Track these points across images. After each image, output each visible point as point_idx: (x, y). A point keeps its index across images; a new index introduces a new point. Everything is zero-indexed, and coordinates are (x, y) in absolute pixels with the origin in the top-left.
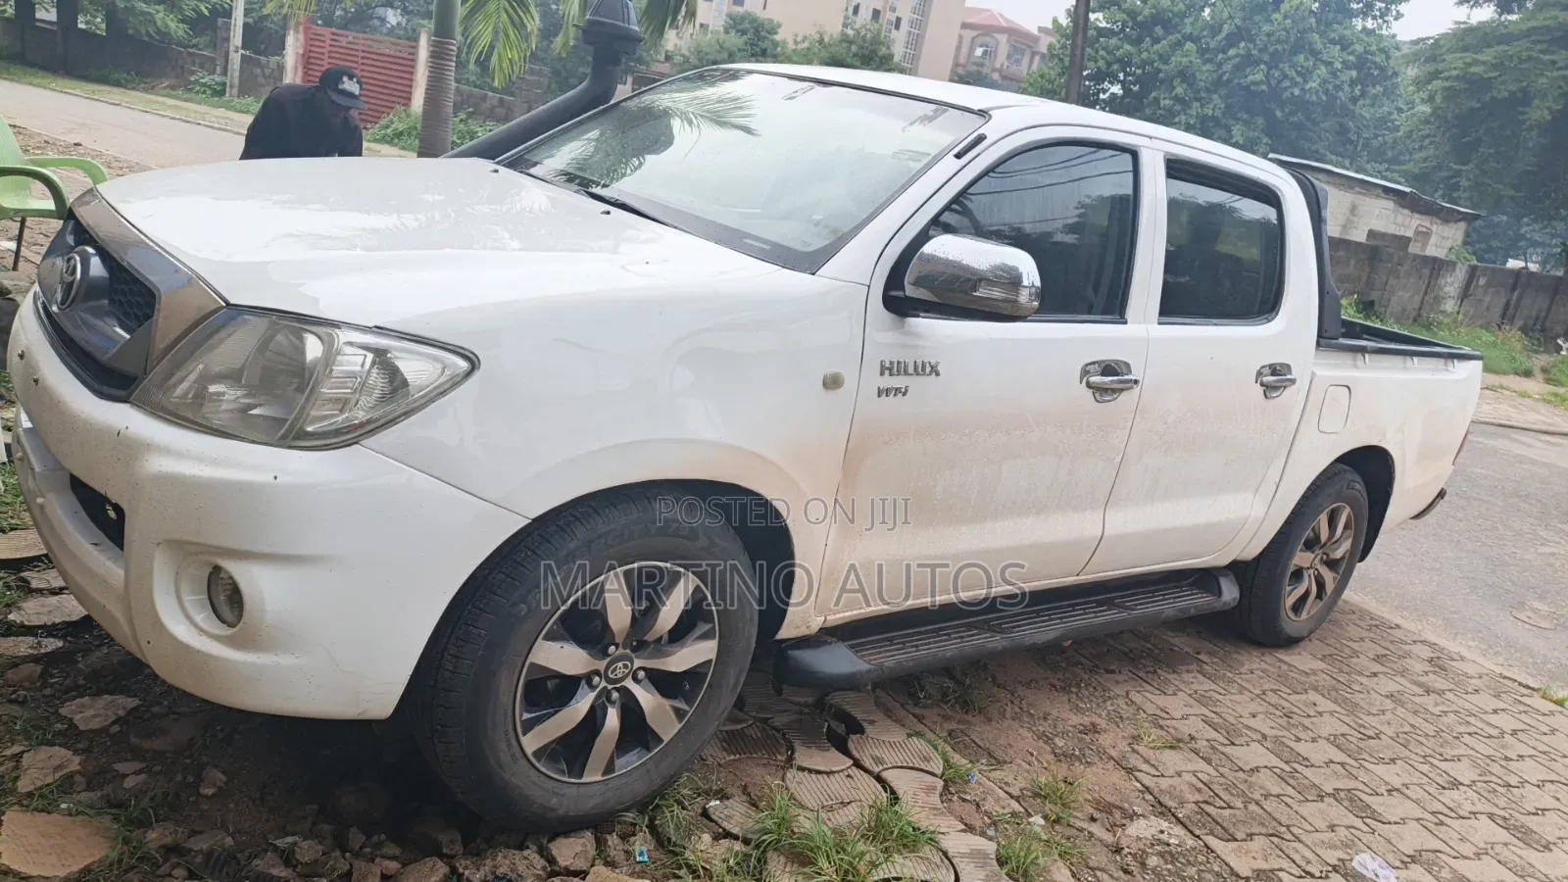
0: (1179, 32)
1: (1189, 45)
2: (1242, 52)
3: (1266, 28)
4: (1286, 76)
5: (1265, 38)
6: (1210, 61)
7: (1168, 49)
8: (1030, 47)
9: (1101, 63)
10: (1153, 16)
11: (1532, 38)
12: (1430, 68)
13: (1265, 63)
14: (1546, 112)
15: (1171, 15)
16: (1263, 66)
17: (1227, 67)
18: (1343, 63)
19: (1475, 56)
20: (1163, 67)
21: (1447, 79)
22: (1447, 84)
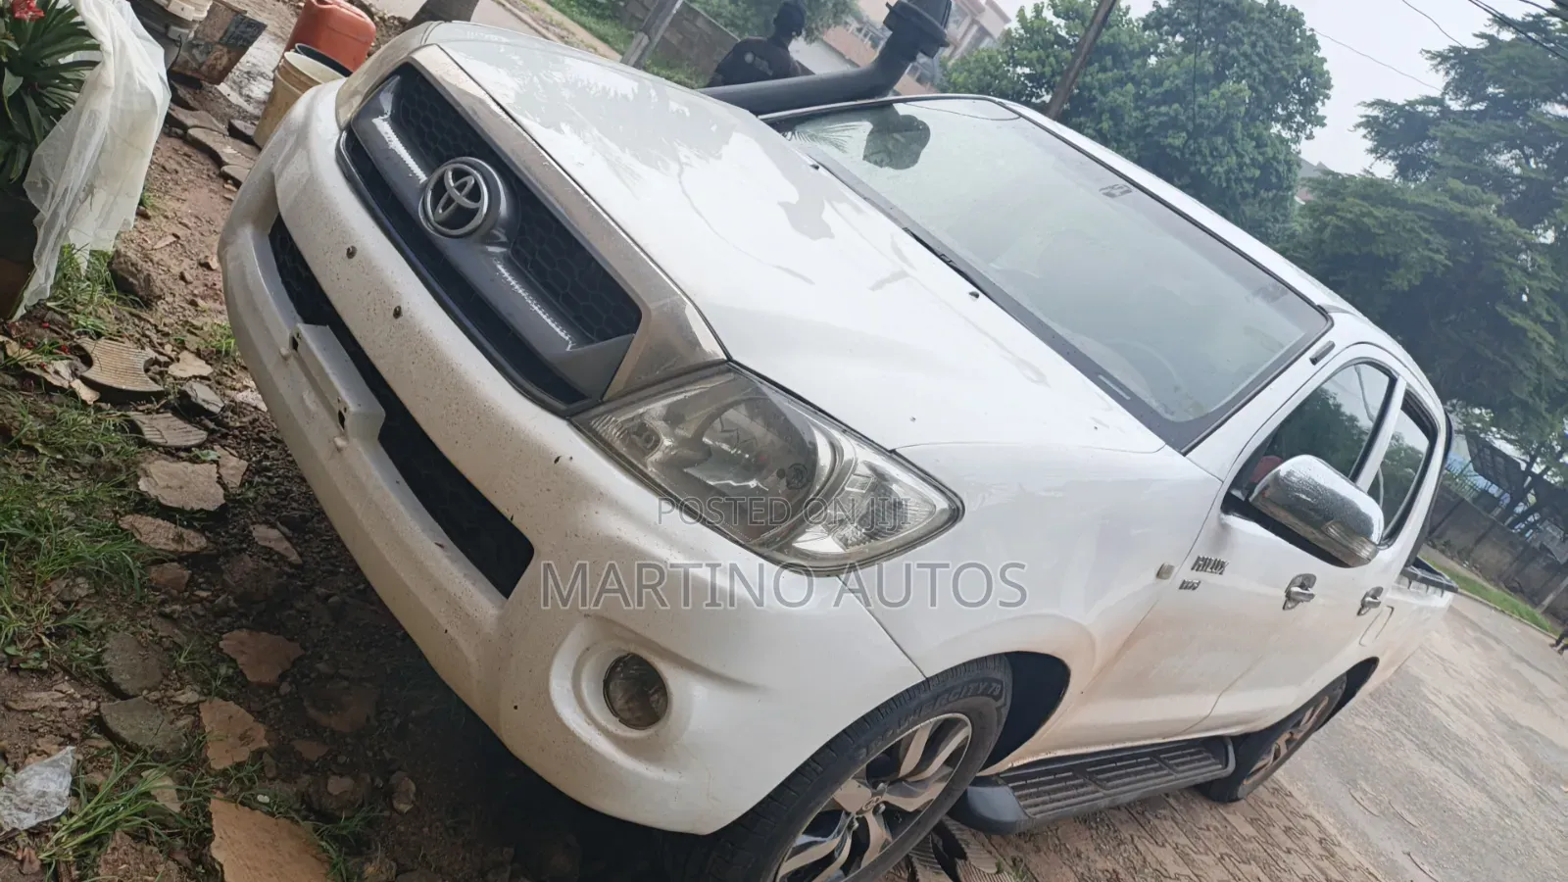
0: (1125, 69)
1: (1130, 87)
2: (1172, 113)
3: (1202, 99)
4: (1200, 152)
5: (1196, 108)
6: (1141, 109)
7: (1110, 81)
8: (973, 14)
9: (1047, 69)
10: (1110, 45)
11: (1420, 213)
12: (1328, 201)
13: (1188, 132)
14: (1406, 283)
15: (1124, 50)
16: (1184, 134)
17: (1154, 122)
18: (1252, 159)
19: (1372, 209)
20: (1100, 98)
21: (1342, 218)
22: (1341, 223)
